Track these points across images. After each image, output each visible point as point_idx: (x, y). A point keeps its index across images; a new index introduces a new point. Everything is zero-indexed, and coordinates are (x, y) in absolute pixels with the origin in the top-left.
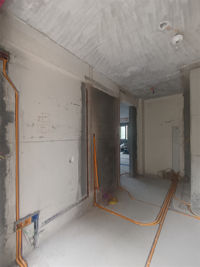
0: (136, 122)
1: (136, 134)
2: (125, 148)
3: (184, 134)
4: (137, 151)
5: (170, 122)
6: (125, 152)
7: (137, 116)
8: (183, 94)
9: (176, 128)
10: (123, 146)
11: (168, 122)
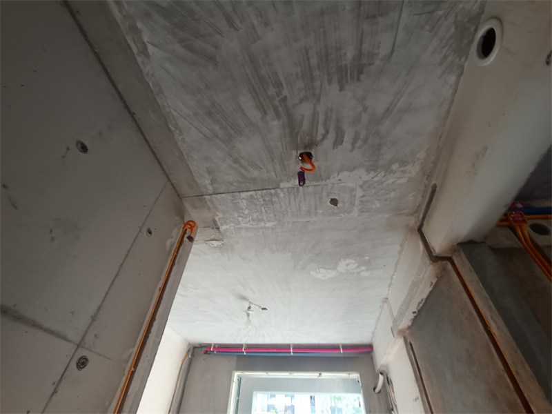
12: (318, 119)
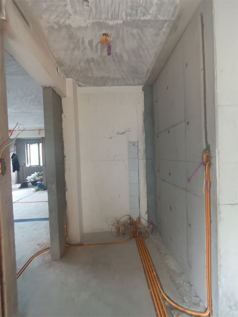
0: (61, 129)
1: (63, 157)
2: (38, 181)
3: (146, 154)
4: (67, 193)
5: (125, 133)
6: (38, 187)
7: (63, 115)
8: (142, 86)
9: (134, 145)
10: (35, 177)
11: (120, 134)
12: (100, 51)
